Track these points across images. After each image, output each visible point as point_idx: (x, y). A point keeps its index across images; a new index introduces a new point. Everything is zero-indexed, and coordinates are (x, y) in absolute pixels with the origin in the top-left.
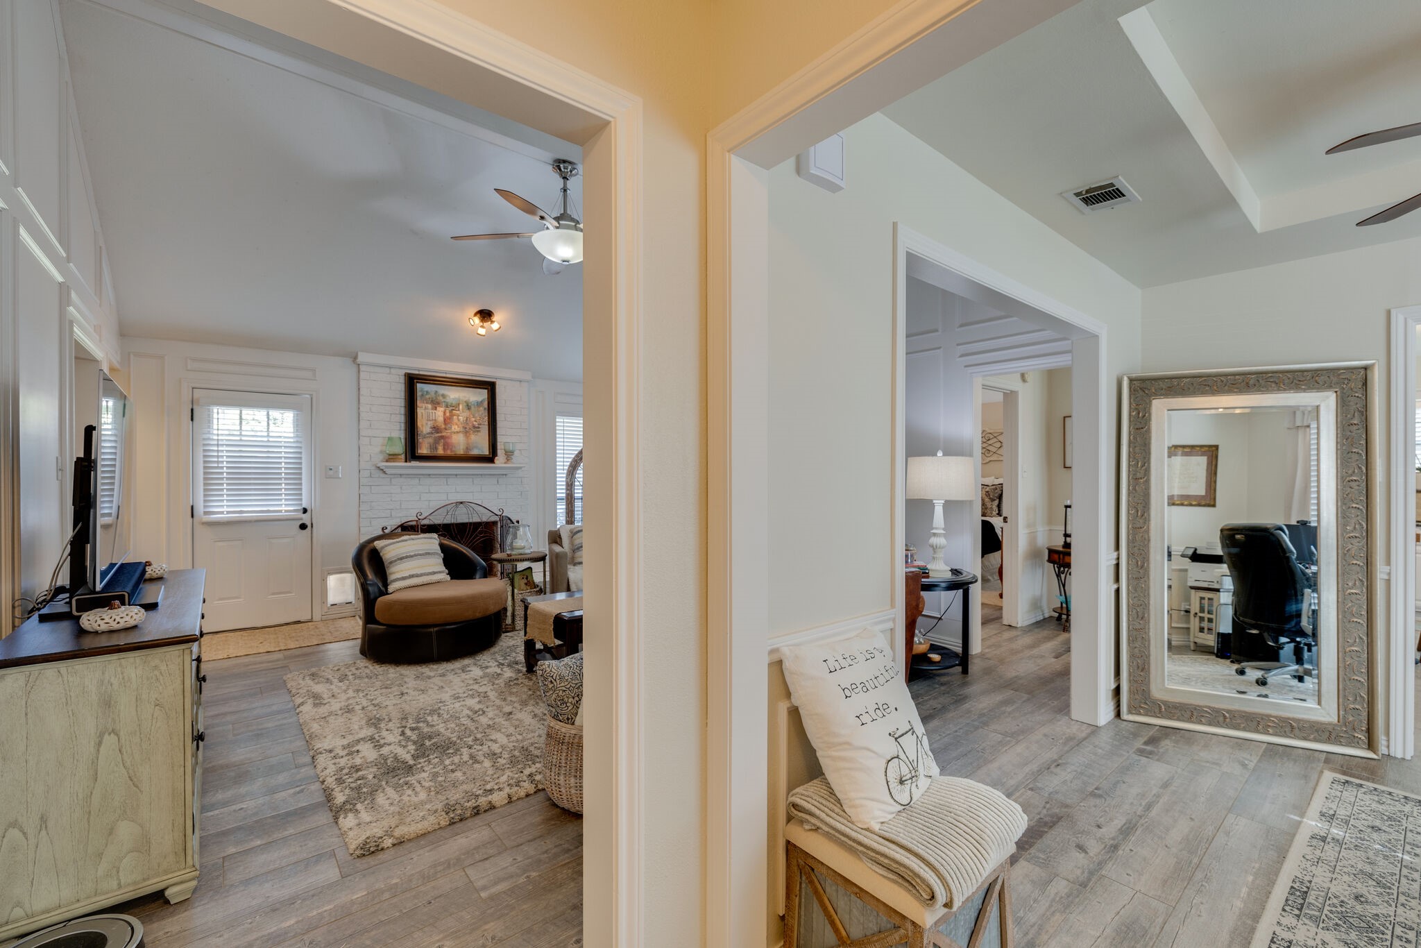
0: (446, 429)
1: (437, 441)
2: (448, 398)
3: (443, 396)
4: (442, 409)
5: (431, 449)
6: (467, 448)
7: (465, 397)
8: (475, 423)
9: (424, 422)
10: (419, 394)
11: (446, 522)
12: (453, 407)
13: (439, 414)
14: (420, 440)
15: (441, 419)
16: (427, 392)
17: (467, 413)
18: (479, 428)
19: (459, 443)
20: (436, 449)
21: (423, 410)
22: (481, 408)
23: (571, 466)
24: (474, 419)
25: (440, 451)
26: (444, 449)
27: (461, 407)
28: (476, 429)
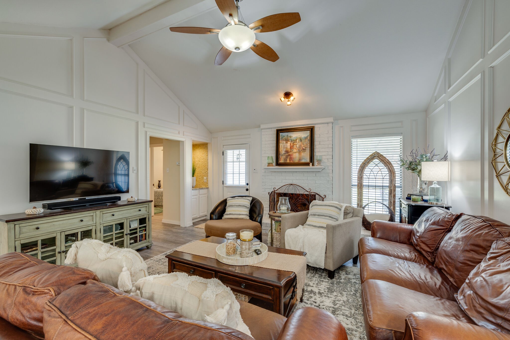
0: (291, 151)
1: (287, 157)
2: (292, 137)
3: (290, 137)
4: (290, 143)
5: (284, 160)
6: (300, 159)
7: (299, 136)
8: (304, 147)
9: (282, 149)
10: (281, 137)
11: (285, 192)
12: (294, 141)
13: (288, 145)
14: (280, 157)
15: (289, 147)
16: (284, 136)
17: (300, 143)
18: (305, 149)
19: (296, 157)
20: (286, 160)
21: (282, 145)
22: (307, 140)
23: (361, 166)
24: (303, 146)
25: (288, 161)
26: (290, 160)
27: (297, 141)
28: (304, 150)
